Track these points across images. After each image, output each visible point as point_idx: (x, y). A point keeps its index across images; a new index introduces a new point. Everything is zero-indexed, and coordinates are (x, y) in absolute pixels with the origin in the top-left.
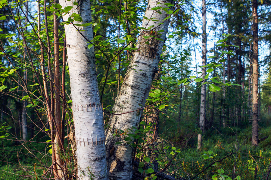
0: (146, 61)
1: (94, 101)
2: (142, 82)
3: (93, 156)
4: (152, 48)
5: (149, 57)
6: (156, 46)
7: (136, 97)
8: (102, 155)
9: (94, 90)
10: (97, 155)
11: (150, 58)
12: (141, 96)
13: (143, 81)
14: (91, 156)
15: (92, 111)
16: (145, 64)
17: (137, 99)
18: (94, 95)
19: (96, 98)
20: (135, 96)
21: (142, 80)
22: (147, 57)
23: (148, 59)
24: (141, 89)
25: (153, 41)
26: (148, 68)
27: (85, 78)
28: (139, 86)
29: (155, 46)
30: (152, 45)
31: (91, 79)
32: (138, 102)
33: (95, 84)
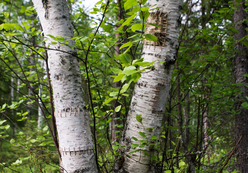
0: (152, 51)
1: (70, 105)
2: (150, 78)
3: (72, 168)
4: (158, 33)
5: (155, 45)
6: (163, 30)
7: (145, 96)
8: (83, 167)
9: (70, 93)
10: (77, 167)
11: (157, 45)
12: (151, 94)
13: (151, 76)
14: (71, 168)
15: (66, 117)
16: (152, 54)
17: (147, 99)
18: (69, 98)
19: (73, 101)
20: (142, 96)
21: (149, 75)
22: (152, 45)
23: (154, 48)
24: (150, 86)
25: (158, 23)
26: (156, 59)
27: (59, 81)
28: (147, 83)
29: (161, 29)
30: (158, 29)
31: (66, 81)
32: (147, 102)
33: (72, 86)
